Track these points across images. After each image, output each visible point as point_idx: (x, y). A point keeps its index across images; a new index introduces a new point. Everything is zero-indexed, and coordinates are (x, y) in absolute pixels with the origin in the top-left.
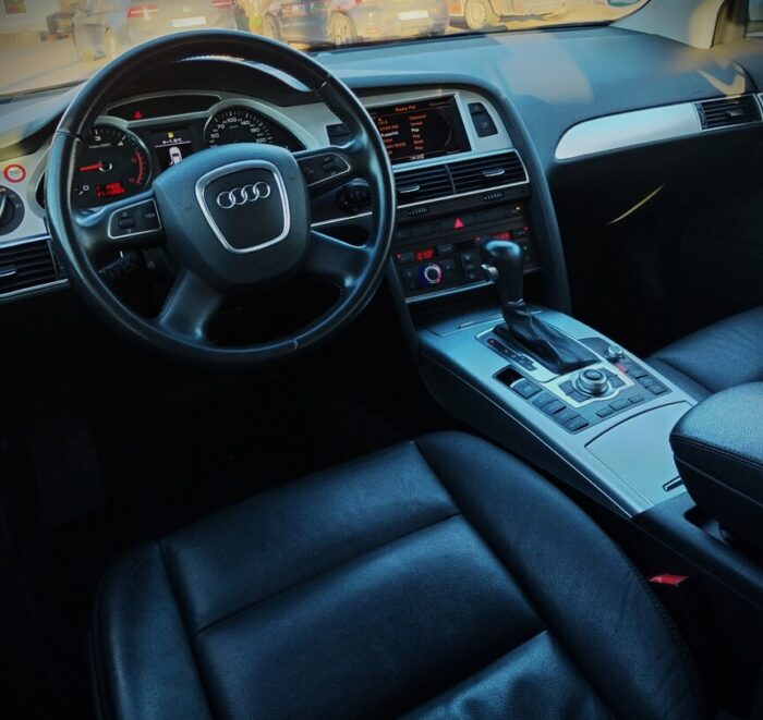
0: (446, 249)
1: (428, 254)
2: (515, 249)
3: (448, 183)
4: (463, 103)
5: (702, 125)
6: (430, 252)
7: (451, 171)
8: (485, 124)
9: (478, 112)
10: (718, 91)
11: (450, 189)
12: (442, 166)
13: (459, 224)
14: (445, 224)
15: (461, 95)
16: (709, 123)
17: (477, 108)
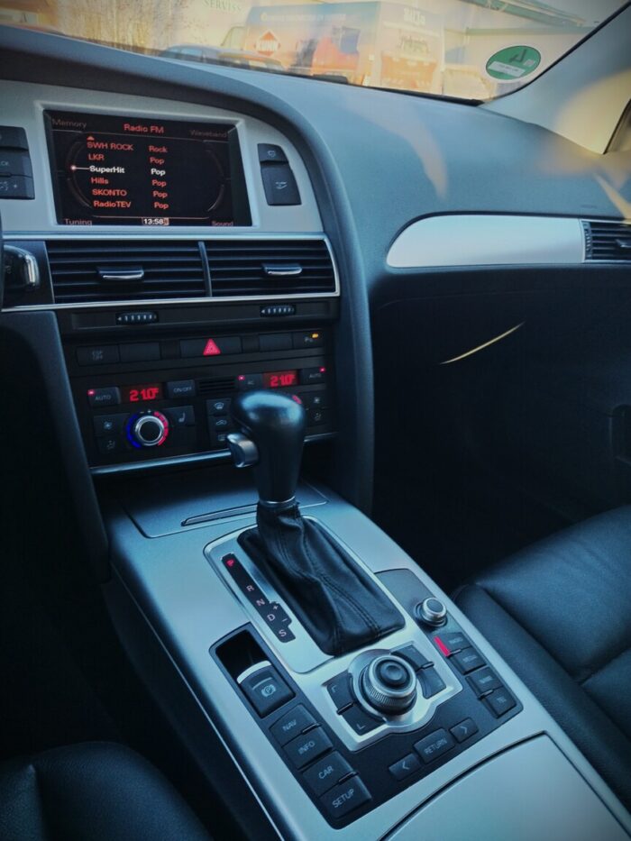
0: (184, 388)
1: (152, 392)
2: (293, 410)
3: (201, 275)
4: (250, 140)
5: (587, 252)
6: (155, 390)
7: (209, 254)
8: (281, 185)
9: (273, 162)
10: (615, 208)
11: (202, 285)
12: (194, 243)
13: (211, 348)
14: (187, 346)
15: (248, 125)
16: (595, 252)
17: (272, 155)
